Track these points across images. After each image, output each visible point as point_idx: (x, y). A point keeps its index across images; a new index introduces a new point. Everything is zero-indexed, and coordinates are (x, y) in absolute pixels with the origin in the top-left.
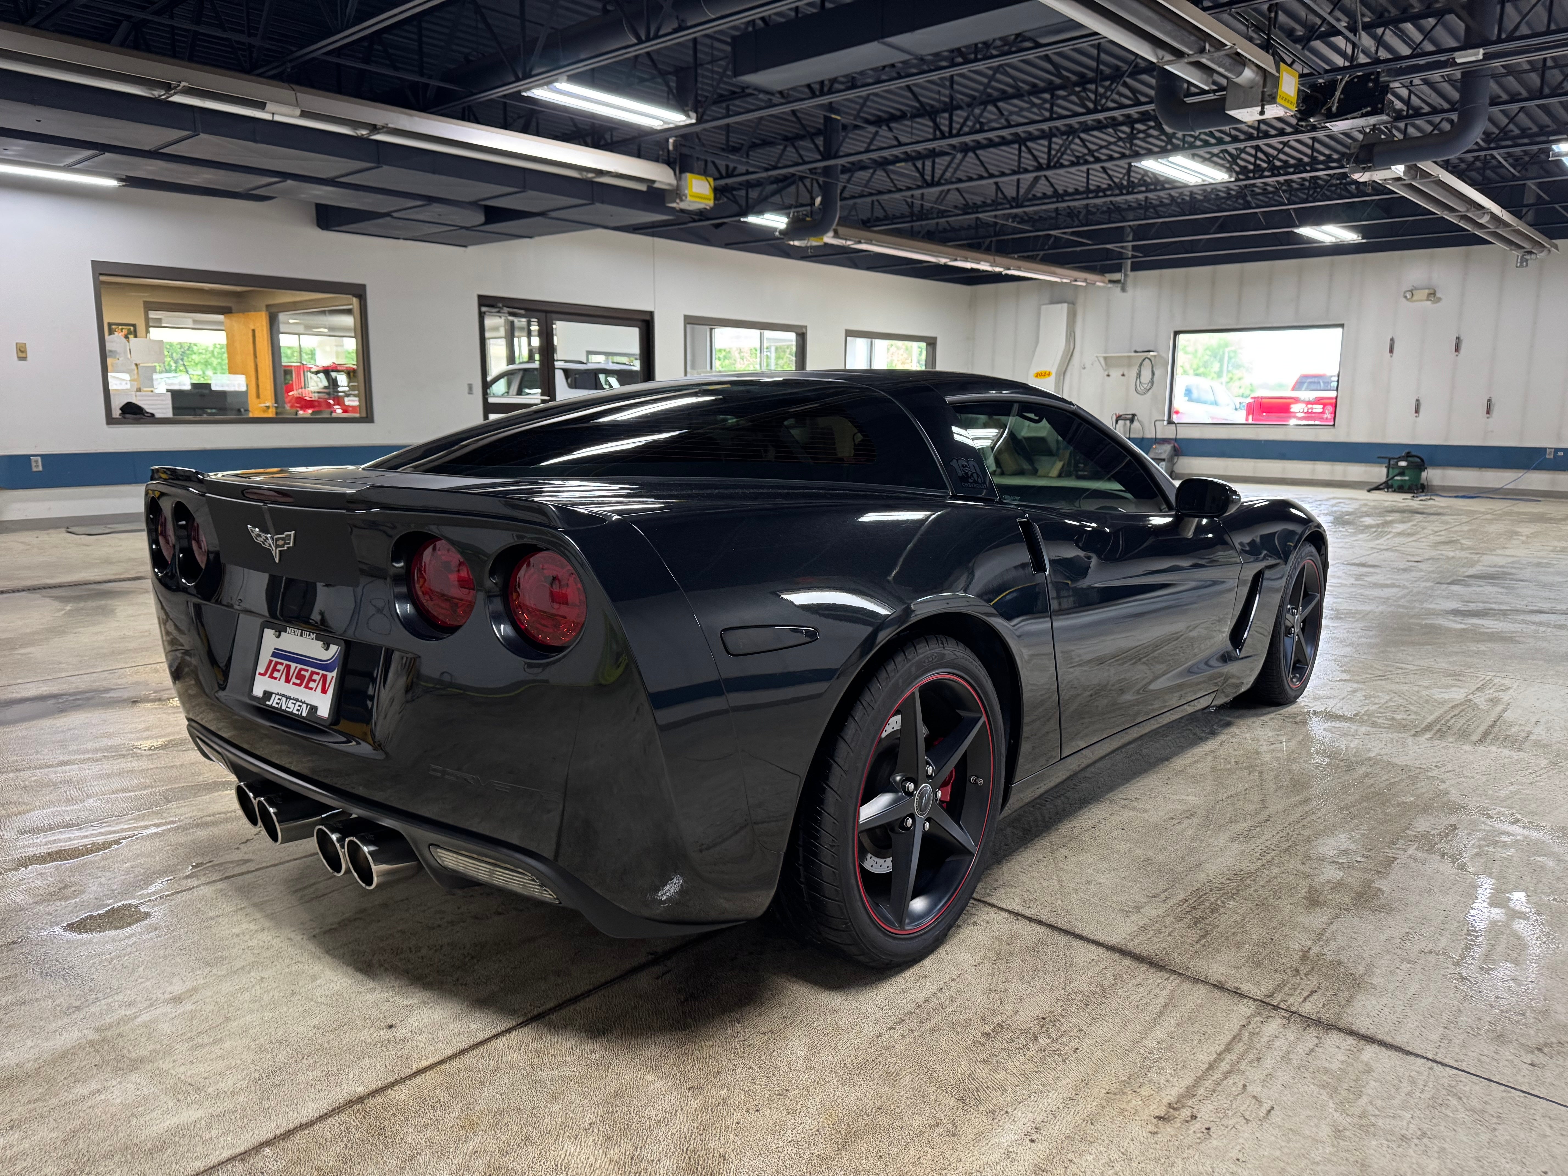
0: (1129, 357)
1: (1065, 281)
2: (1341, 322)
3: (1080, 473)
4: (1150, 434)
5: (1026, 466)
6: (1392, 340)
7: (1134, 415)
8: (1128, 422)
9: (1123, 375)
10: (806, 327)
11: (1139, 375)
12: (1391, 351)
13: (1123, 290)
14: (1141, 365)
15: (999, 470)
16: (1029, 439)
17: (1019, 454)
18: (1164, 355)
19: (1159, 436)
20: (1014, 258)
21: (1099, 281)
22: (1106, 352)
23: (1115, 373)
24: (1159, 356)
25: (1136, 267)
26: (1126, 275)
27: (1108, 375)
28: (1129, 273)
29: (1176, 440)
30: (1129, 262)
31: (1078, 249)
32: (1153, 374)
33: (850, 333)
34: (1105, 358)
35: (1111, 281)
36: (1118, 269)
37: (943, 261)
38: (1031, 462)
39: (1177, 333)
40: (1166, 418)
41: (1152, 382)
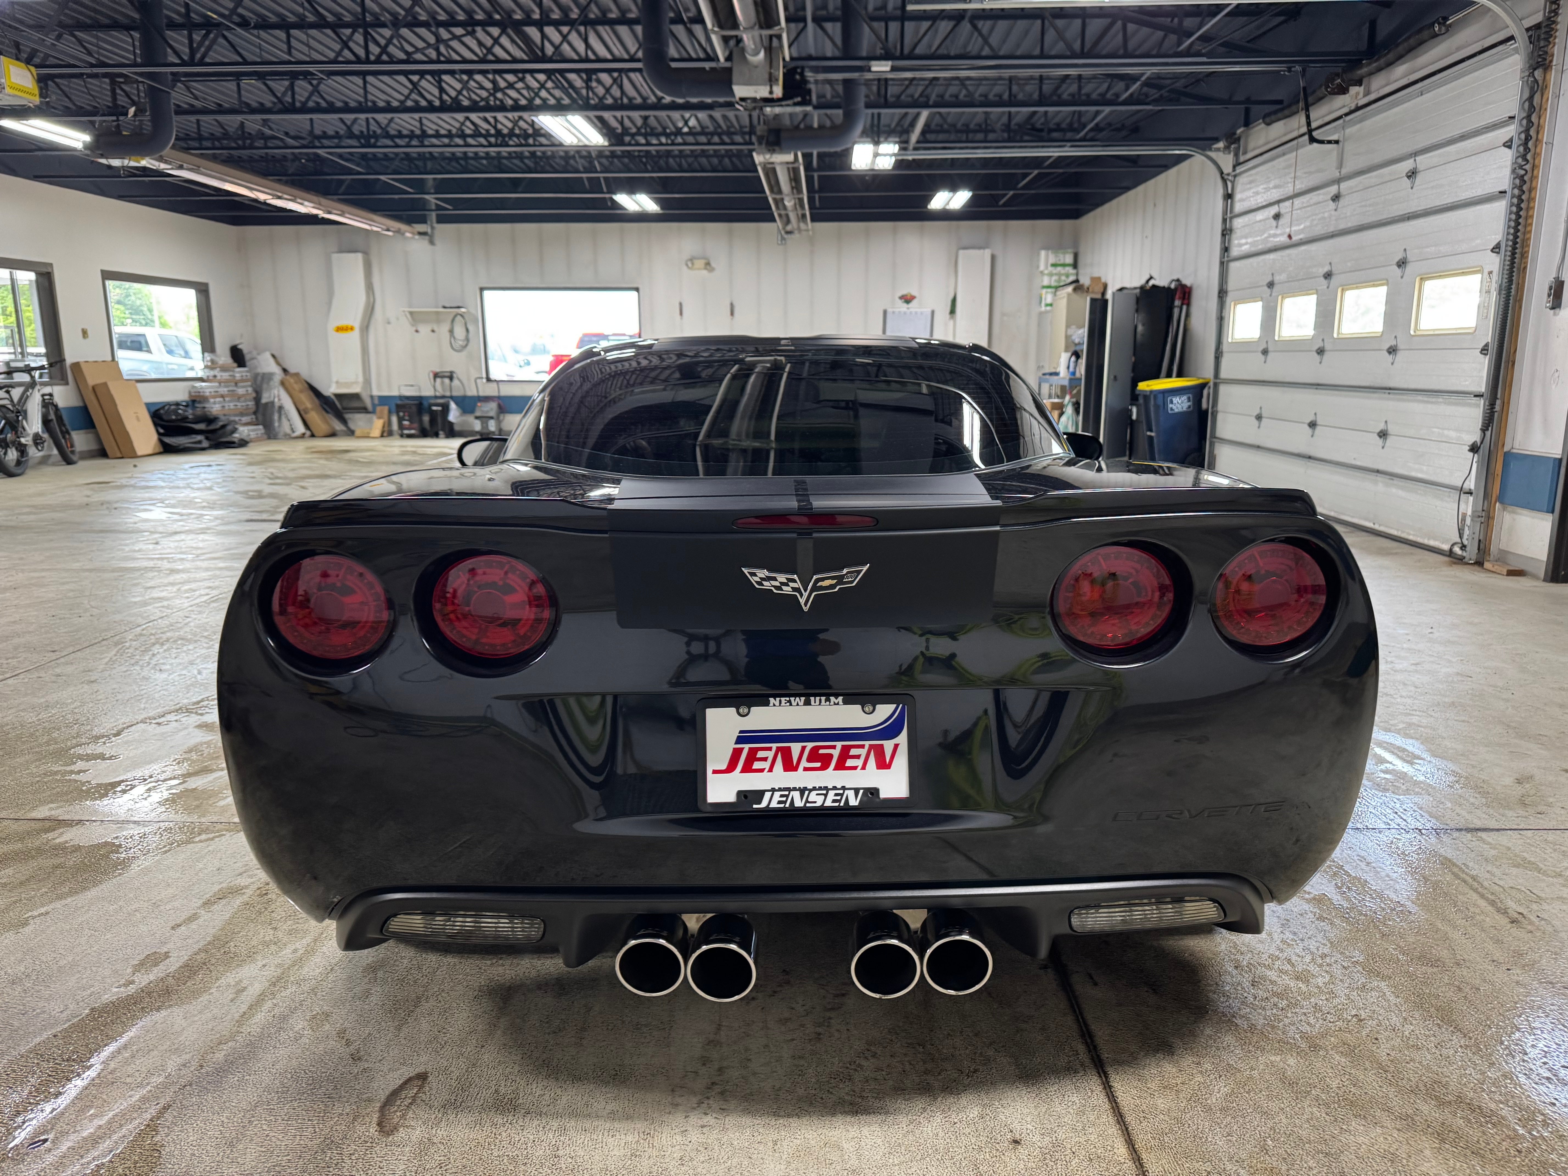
0: (437, 313)
1: (375, 229)
2: (635, 286)
3: (406, 432)
4: (472, 392)
5: (338, 426)
6: (681, 304)
7: (452, 372)
8: (447, 381)
9: (433, 331)
10: (51, 265)
11: (451, 331)
12: (681, 314)
13: (432, 242)
14: (453, 321)
15: (308, 433)
16: (339, 396)
17: (327, 412)
18: (473, 311)
19: (481, 394)
20: (333, 200)
21: (408, 231)
22: (410, 307)
23: (425, 329)
24: (468, 312)
25: (441, 220)
26: (433, 228)
27: (417, 331)
28: (436, 225)
29: (499, 398)
30: (434, 214)
31: (396, 197)
32: (467, 330)
33: (107, 275)
34: (411, 313)
35: (420, 234)
36: (423, 220)
37: (262, 197)
38: (344, 422)
39: (482, 290)
40: (484, 375)
41: (467, 340)
